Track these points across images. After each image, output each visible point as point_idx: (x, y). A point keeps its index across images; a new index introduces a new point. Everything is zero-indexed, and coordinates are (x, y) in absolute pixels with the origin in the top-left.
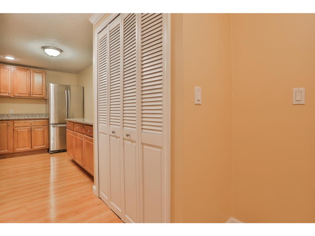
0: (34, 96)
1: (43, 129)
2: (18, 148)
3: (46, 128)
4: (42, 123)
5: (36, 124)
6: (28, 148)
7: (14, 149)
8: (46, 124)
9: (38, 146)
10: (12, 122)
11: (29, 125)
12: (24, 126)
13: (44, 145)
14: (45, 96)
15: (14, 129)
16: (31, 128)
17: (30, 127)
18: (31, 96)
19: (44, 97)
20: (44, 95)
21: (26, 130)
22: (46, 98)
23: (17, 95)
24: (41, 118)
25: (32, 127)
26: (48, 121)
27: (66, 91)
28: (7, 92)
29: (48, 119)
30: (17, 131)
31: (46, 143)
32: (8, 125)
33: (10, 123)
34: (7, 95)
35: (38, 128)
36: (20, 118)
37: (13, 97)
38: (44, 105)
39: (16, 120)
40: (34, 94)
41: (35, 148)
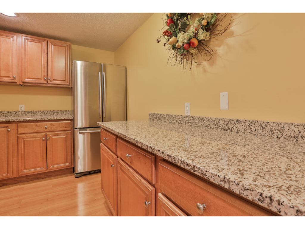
0: (53, 82)
1: (65, 136)
2: (25, 169)
3: (70, 134)
4: (63, 127)
5: (54, 128)
6: (41, 169)
7: (18, 171)
8: (69, 128)
9: (57, 164)
10: (14, 126)
11: (42, 130)
12: (36, 131)
13: (67, 162)
14: (70, 83)
15: (18, 137)
16: (46, 134)
17: (44, 134)
18: (49, 82)
19: (68, 84)
20: (68, 81)
21: (38, 138)
22: (70, 86)
23: (27, 80)
24: (62, 118)
25: (48, 133)
26: (72, 122)
27: (100, 73)
28: (11, 76)
29: (73, 120)
30: (24, 141)
31: (70, 159)
32: (8, 131)
33: (11, 127)
34: (11, 80)
35: (58, 135)
36: (28, 119)
37: (21, 84)
38: (69, 98)
39: (20, 122)
40: (54, 80)
41: (54, 167)
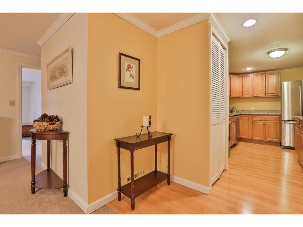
0: (269, 95)
1: (275, 124)
2: (255, 137)
3: (279, 123)
4: (275, 119)
5: (269, 119)
6: (262, 139)
7: (252, 137)
8: (278, 120)
9: (271, 138)
10: (251, 116)
11: (263, 119)
12: (260, 120)
13: (276, 139)
14: (279, 94)
15: (252, 121)
16: (265, 122)
17: (264, 121)
18: (267, 95)
19: (278, 95)
20: (278, 94)
21: (261, 123)
22: (279, 96)
23: (255, 95)
24: (274, 114)
25: (266, 121)
26: (280, 117)
27: (300, 87)
28: (249, 94)
29: (280, 116)
30: (255, 124)
31: (278, 138)
32: (249, 118)
33: (250, 117)
34: (249, 96)
35: (271, 123)
36: (257, 114)
37: (253, 97)
38: (279, 103)
39: (254, 115)
40: (269, 94)
41: (269, 139)
